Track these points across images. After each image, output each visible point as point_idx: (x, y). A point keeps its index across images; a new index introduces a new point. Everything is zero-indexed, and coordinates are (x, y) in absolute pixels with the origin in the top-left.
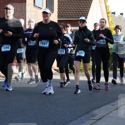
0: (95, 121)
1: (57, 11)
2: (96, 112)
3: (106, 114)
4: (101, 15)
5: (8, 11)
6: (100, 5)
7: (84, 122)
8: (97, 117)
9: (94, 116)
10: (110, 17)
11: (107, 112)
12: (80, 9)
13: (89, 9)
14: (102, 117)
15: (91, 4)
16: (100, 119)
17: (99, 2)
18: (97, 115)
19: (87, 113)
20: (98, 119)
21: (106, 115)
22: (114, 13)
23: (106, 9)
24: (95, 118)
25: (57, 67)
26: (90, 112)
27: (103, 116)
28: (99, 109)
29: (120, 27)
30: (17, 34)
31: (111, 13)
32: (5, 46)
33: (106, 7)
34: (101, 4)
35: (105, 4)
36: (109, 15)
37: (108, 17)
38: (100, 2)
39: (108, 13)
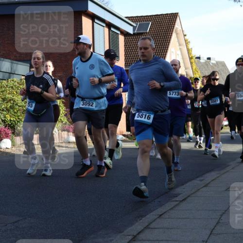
0: (177, 203)
1: (124, 58)
2: (178, 190)
3: (192, 192)
6: (180, 49)
7: (163, 205)
9: (176, 196)
10: (194, 63)
11: (193, 191)
13: (166, 54)
16: (183, 200)
17: (178, 45)
18: (179, 194)
19: (167, 193)
20: (181, 200)
21: (192, 194)
22: (199, 58)
23: (188, 53)
24: (177, 199)
25: (127, 131)
27: (189, 196)
28: (183, 187)
31: (194, 58)
33: (188, 50)
34: (180, 47)
35: (186, 46)
36: (193, 60)
37: (191, 63)
38: (180, 45)
39: (191, 58)
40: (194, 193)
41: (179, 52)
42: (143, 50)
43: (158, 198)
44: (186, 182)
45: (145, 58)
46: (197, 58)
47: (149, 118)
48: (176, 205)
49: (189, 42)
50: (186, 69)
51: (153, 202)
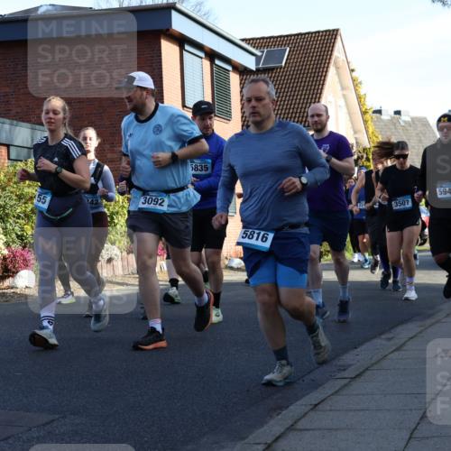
0: (346, 381)
1: (240, 115)
2: (348, 358)
3: (373, 362)
4: (348, 118)
6: (344, 96)
7: (320, 385)
8: (350, 373)
9: (344, 368)
10: (369, 122)
11: (376, 358)
12: (296, 106)
14: (364, 372)
15: (321, 93)
16: (358, 376)
17: (340, 88)
18: (350, 365)
20: (353, 376)
21: (373, 365)
22: (379, 112)
23: (359, 102)
24: (346, 374)
26: (333, 359)
27: (367, 369)
28: (355, 351)
31: (370, 112)
33: (359, 98)
34: (345, 92)
35: (356, 90)
36: (368, 117)
37: (365, 122)
38: (343, 88)
39: (364, 113)
40: (376, 363)
41: (342, 102)
42: (253, 103)
43: (309, 373)
44: (361, 344)
45: (258, 119)
46: (375, 112)
47: (264, 239)
48: (346, 385)
49: (360, 83)
50: (355, 132)
51: (301, 381)
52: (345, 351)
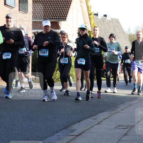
0: (74, 137)
2: (75, 126)
3: (87, 129)
4: (83, 16)
5: (9, 19)
6: (81, 6)
7: (62, 138)
8: (76, 133)
9: (73, 131)
10: (92, 19)
11: (88, 127)
12: (59, 9)
13: (68, 10)
14: (82, 133)
15: (70, 4)
16: (79, 135)
17: (79, 2)
18: (76, 130)
19: (65, 128)
20: (77, 135)
21: (86, 130)
22: (97, 15)
23: (88, 9)
24: (74, 134)
26: (68, 126)
27: (84, 132)
28: (79, 124)
29: (115, 35)
30: (18, 42)
31: (93, 14)
32: (6, 54)
33: (88, 7)
34: (81, 4)
35: (87, 4)
36: (91, 16)
37: (90, 19)
38: (81, 2)
39: (90, 14)
40: (88, 129)
41: (80, 9)
43: (57, 132)
44: (82, 120)
46: (95, 14)
48: (74, 139)
50: (85, 23)
51: (53, 136)
52: (74, 123)
